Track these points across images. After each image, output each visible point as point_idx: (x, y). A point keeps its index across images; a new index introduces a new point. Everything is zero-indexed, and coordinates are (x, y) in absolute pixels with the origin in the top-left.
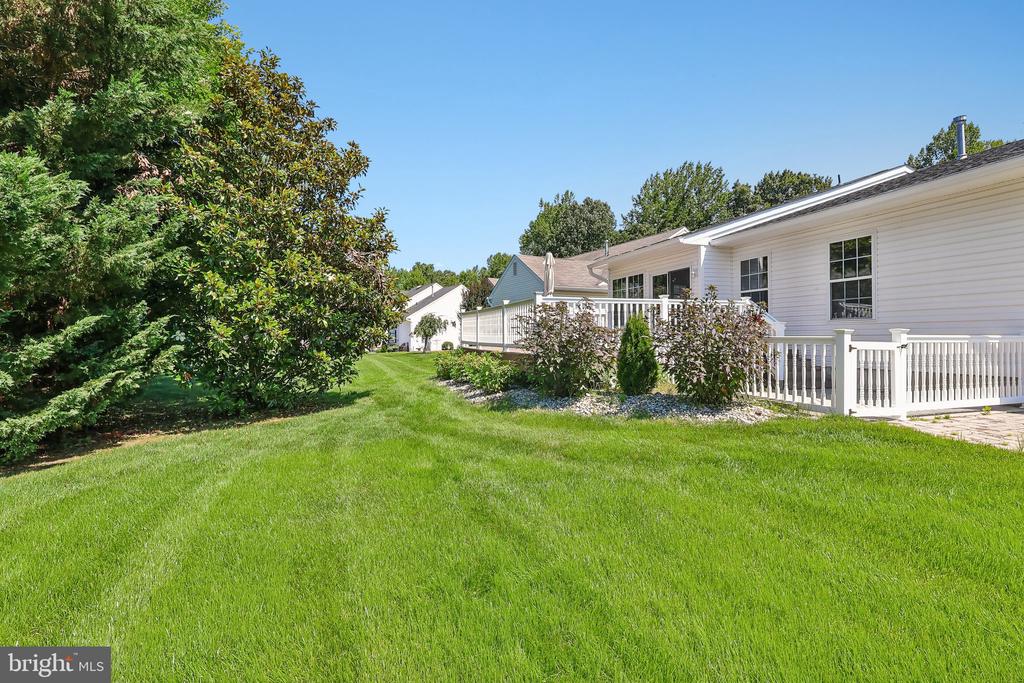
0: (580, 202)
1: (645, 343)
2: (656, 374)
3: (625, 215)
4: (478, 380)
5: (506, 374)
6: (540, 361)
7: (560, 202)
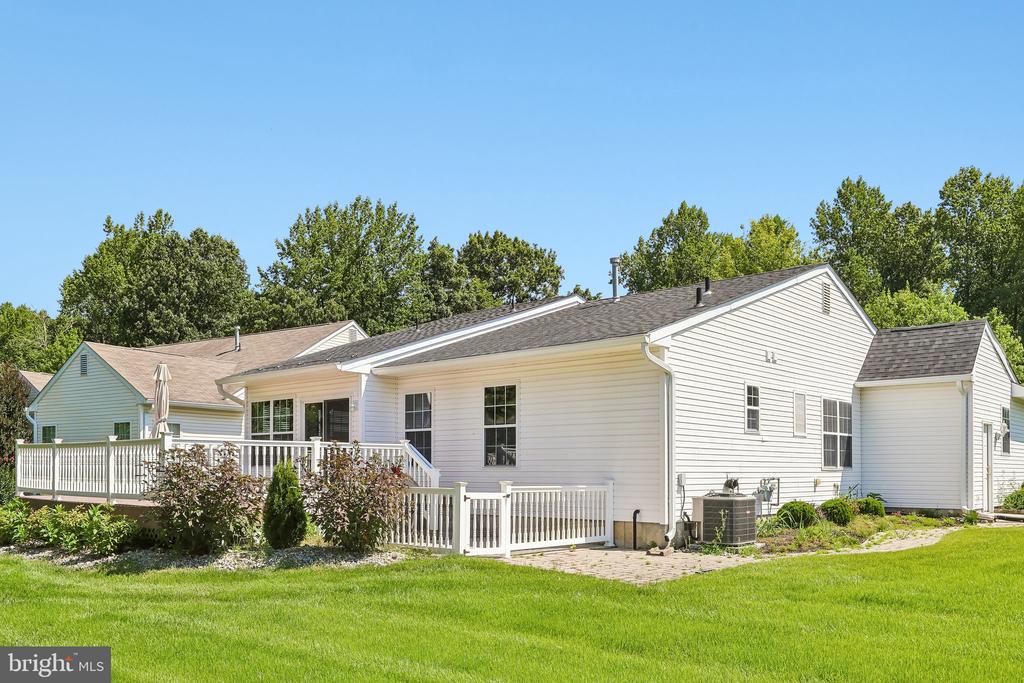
0: (185, 235)
1: (294, 494)
2: (305, 525)
3: (264, 269)
4: (74, 542)
5: (121, 532)
6: (177, 514)
7: (146, 228)
